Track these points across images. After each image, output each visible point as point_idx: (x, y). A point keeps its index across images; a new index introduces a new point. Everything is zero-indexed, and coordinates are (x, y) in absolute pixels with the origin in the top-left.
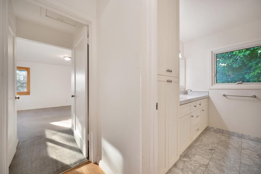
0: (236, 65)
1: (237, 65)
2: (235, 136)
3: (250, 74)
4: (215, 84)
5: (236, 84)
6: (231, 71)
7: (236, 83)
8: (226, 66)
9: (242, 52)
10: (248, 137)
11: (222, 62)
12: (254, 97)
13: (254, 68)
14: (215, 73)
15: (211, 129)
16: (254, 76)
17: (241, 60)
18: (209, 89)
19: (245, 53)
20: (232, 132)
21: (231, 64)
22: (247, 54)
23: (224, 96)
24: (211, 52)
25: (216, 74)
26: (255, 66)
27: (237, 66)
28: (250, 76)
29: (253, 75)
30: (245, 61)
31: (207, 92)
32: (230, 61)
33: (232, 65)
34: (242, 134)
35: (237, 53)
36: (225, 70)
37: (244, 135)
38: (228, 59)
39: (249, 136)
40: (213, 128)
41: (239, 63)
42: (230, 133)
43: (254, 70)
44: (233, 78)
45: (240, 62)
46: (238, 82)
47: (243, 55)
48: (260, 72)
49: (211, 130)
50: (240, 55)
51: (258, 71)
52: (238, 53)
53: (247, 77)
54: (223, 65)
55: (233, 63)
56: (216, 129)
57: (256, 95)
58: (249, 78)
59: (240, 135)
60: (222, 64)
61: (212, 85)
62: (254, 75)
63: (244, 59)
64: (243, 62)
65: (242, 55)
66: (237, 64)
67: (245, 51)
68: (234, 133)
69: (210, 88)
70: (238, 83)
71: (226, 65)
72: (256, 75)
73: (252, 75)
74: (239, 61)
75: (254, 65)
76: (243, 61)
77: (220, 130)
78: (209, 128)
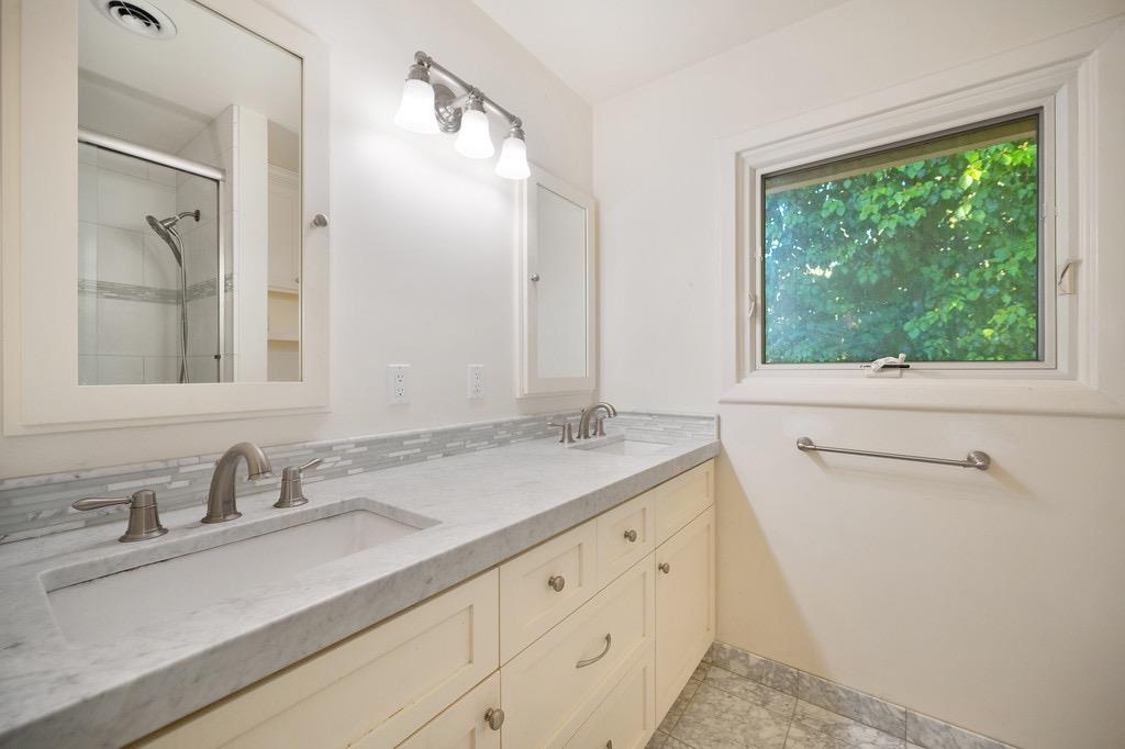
0: (870, 272)
1: (875, 272)
2: (866, 719)
3: (922, 318)
4: (754, 368)
5: (871, 372)
6: (850, 303)
7: (873, 365)
8: (831, 280)
9: (895, 212)
10: (944, 734)
11: (814, 260)
12: (979, 467)
13: (937, 288)
14: (753, 299)
15: (732, 662)
16: (940, 325)
17: (890, 248)
18: (721, 402)
19: (907, 219)
20: (847, 692)
21: (850, 268)
22: (912, 224)
23: (807, 447)
24: (734, 155)
25: (759, 302)
26: (941, 281)
27: (874, 279)
28: (923, 328)
29: (936, 322)
30: (904, 256)
31: (712, 419)
32: (844, 253)
33: (856, 272)
34: (905, 713)
35: (873, 218)
36: (823, 295)
37: (916, 721)
38: (838, 244)
39: (947, 728)
40: (742, 658)
41: (879, 264)
42: (840, 699)
43: (938, 300)
44: (857, 333)
45: (883, 261)
46: (882, 362)
47: (899, 226)
48: (961, 308)
49: (735, 665)
50: (886, 224)
51: (954, 305)
52: (879, 217)
53: (912, 329)
54: (818, 271)
55: (859, 263)
56: (757, 665)
57: (988, 453)
58: (919, 337)
59: (891, 714)
60: (813, 271)
61: (740, 376)
62: (940, 320)
63: (900, 247)
64: (896, 264)
65: (893, 225)
66: (874, 268)
67: (906, 210)
68: (857, 699)
69: (727, 396)
70: (885, 367)
71: (828, 274)
72: (945, 320)
73: (932, 322)
74: (882, 256)
75: (938, 279)
76: (895, 258)
77: (782, 669)
78: (722, 656)
